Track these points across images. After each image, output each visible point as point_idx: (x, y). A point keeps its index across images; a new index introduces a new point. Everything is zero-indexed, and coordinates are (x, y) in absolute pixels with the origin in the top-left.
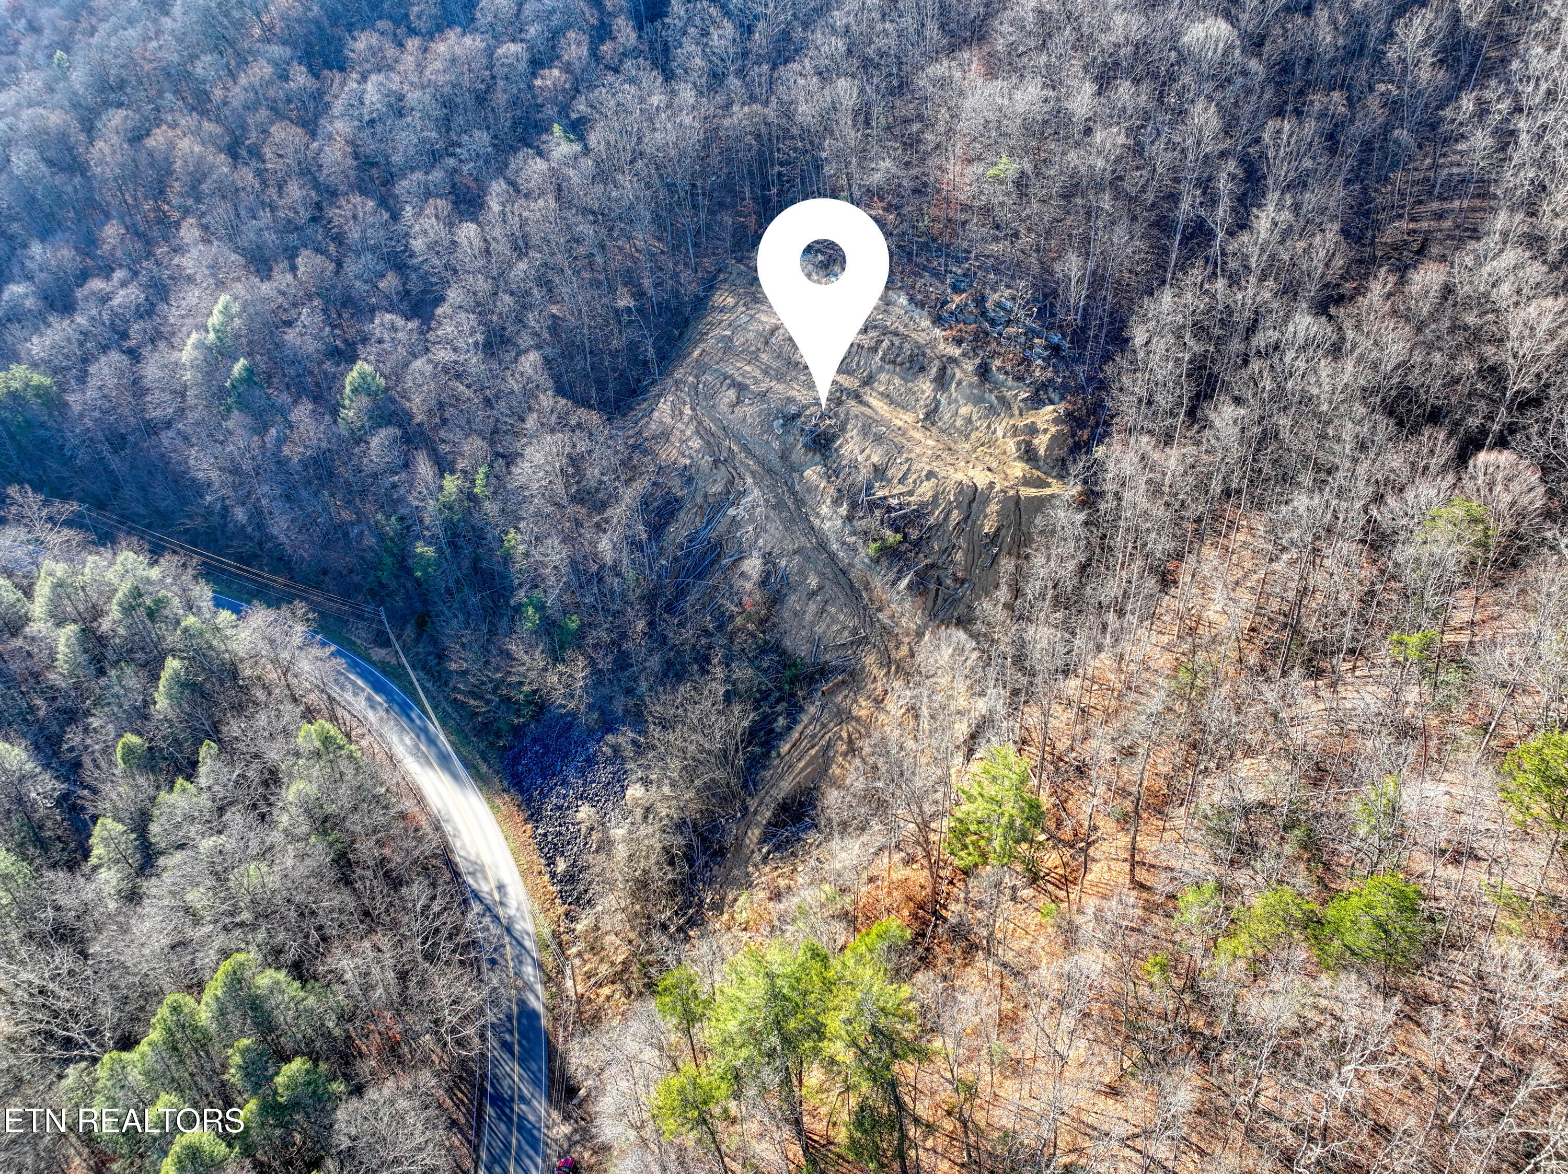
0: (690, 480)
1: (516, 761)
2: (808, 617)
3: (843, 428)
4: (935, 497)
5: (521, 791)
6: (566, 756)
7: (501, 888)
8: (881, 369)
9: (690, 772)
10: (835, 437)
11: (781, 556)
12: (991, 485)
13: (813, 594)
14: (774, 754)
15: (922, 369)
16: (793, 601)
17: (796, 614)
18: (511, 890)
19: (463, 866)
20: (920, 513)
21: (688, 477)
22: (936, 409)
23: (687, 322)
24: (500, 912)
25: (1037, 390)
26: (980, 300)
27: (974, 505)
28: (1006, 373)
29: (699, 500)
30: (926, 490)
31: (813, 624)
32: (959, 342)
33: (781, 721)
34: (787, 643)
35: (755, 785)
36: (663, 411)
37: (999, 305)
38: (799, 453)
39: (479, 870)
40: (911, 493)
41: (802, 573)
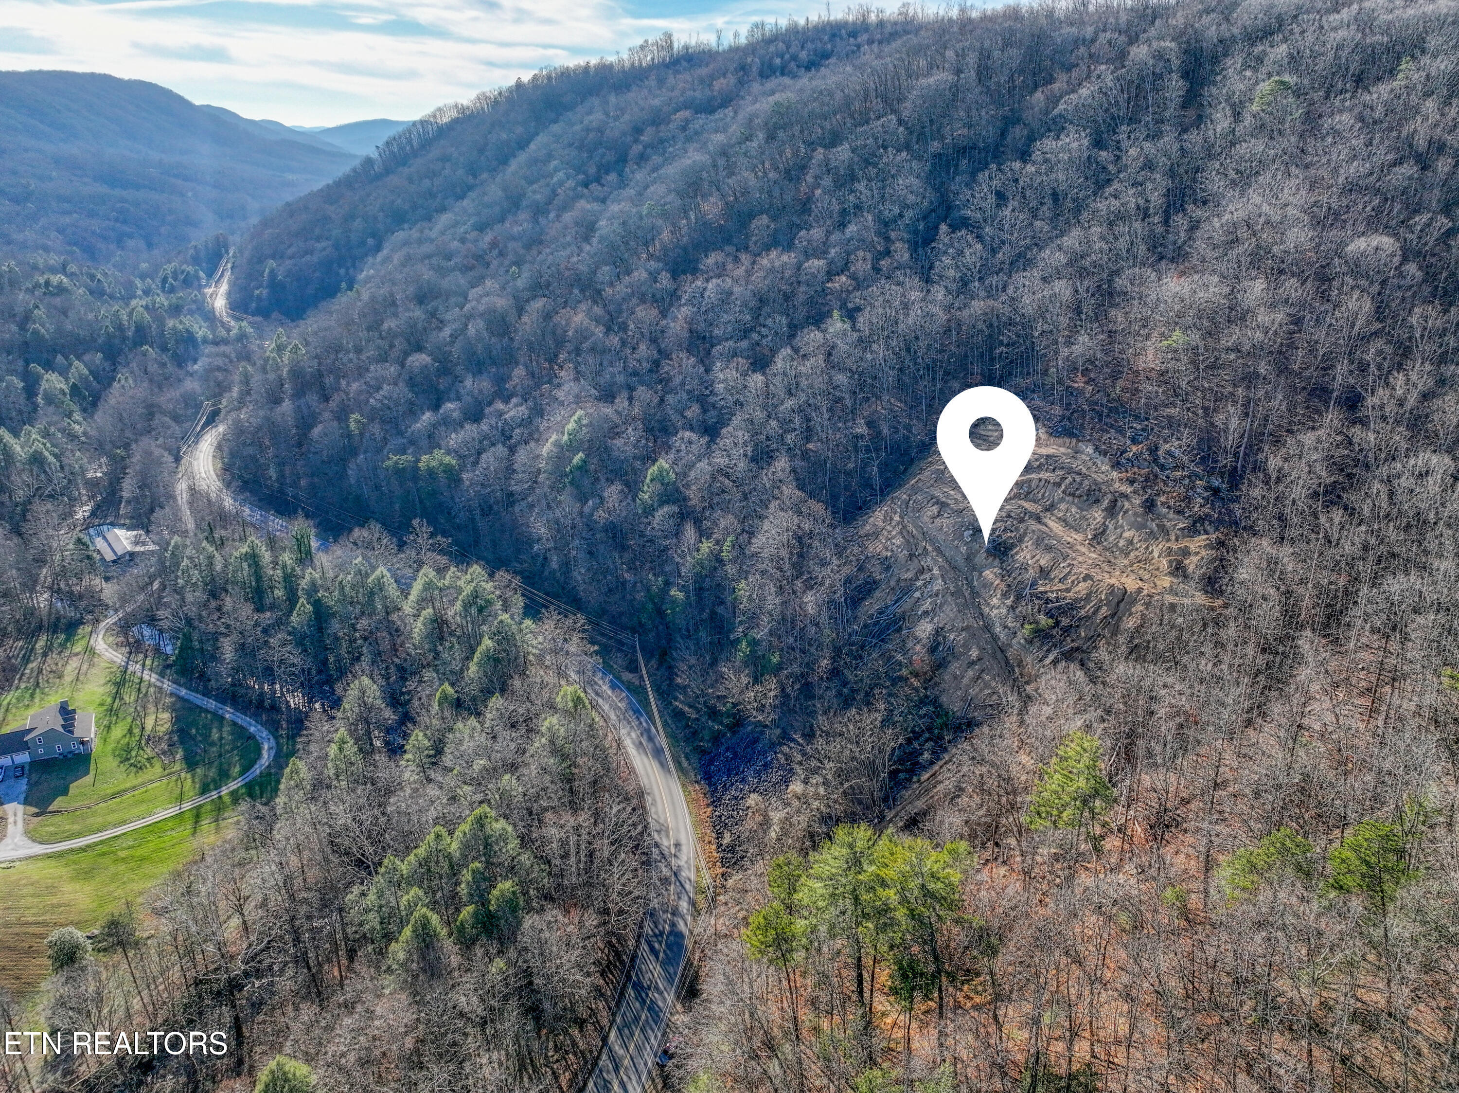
0: (888, 568)
1: (711, 762)
2: (965, 681)
3: (1021, 540)
4: (1089, 596)
5: (710, 785)
6: (749, 761)
7: (677, 845)
8: (1062, 500)
9: (842, 775)
10: (1013, 545)
11: (951, 631)
12: (1140, 590)
13: (972, 664)
14: (915, 779)
15: (1097, 501)
16: (955, 667)
17: (955, 677)
18: (684, 848)
19: (653, 825)
20: (1072, 607)
21: (887, 565)
22: (1104, 531)
23: (912, 461)
24: (673, 862)
25: (1195, 522)
26: (1154, 450)
27: (1122, 605)
28: (1169, 507)
29: (893, 583)
30: (1082, 588)
31: (968, 686)
32: (1132, 482)
33: (926, 756)
34: (944, 699)
35: (894, 800)
36: (877, 517)
37: (1169, 453)
38: (981, 558)
39: (664, 830)
40: (1068, 590)
41: (966, 646)
